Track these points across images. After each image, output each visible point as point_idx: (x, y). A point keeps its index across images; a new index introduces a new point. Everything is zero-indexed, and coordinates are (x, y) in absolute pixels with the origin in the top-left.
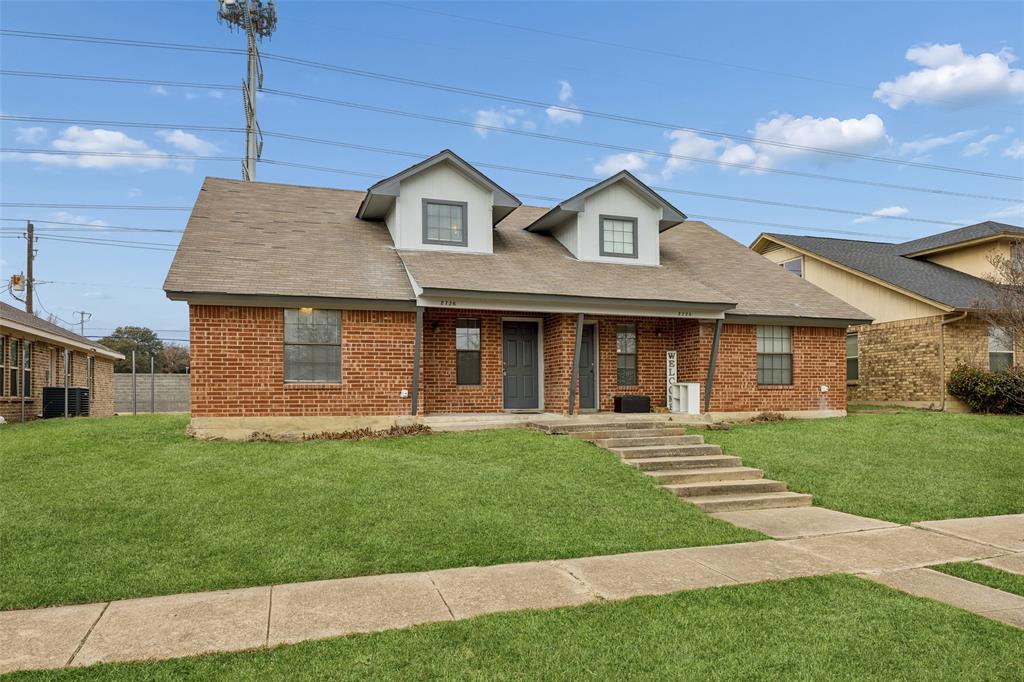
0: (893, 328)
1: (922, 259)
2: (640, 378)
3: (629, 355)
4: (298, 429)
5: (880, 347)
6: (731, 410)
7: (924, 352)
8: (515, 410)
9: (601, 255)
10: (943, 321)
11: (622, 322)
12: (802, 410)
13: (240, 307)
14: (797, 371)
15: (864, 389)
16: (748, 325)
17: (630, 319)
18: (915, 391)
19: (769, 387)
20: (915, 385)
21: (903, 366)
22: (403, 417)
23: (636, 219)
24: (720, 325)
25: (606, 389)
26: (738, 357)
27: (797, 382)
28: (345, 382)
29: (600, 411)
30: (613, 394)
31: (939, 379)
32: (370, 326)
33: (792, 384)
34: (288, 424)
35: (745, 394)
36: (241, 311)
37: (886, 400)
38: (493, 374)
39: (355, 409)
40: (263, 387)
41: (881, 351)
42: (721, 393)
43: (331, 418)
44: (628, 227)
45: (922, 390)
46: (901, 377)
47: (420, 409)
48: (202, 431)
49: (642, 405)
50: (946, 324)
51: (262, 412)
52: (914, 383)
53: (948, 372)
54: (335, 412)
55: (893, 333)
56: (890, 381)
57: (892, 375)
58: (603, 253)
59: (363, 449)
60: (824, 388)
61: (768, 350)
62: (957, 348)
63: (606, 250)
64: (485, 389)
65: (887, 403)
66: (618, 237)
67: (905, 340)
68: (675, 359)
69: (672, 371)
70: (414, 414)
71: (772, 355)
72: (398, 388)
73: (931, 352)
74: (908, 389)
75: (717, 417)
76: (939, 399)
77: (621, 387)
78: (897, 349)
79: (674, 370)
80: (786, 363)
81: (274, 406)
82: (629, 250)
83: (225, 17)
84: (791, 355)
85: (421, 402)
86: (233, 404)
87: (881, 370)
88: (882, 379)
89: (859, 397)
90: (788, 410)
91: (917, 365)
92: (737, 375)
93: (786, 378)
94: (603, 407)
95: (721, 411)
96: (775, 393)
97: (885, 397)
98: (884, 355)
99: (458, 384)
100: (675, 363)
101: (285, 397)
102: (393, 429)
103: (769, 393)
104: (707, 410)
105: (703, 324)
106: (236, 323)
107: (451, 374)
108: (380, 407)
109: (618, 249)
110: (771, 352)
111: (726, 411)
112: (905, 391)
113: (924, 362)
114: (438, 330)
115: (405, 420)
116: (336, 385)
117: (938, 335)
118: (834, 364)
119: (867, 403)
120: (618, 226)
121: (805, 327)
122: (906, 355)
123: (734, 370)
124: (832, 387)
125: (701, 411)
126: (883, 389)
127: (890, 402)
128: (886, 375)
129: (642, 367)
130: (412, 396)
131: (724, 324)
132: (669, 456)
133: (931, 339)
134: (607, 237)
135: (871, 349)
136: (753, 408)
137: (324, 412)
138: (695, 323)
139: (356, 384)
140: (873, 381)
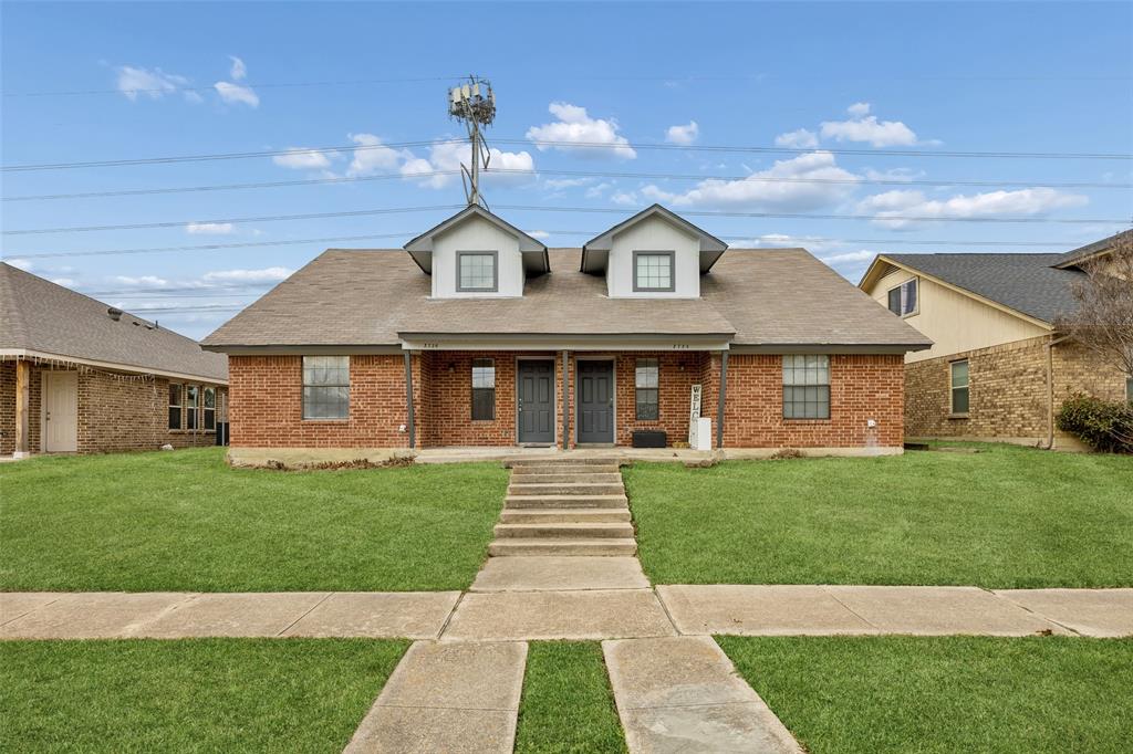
0: (1001, 352)
1: (1073, 269)
2: (661, 412)
3: (652, 389)
4: (312, 458)
5: (989, 374)
6: (749, 447)
7: (1033, 380)
8: (529, 444)
9: (634, 291)
10: (1051, 342)
11: (641, 357)
12: (841, 446)
13: (267, 357)
14: (835, 403)
15: (974, 423)
16: (772, 356)
17: (650, 354)
18: (1023, 426)
19: (798, 422)
20: (1024, 418)
21: (1012, 396)
22: (401, 450)
23: (674, 252)
24: (725, 357)
25: (621, 424)
26: (759, 391)
27: (836, 416)
28: (351, 418)
29: (617, 445)
30: (631, 429)
31: (1047, 411)
32: (374, 369)
33: (830, 418)
34: (304, 455)
35: (768, 430)
36: (268, 359)
37: (995, 435)
38: (507, 410)
39: (360, 442)
40: (284, 423)
41: (991, 379)
42: (735, 429)
43: (340, 449)
44: (666, 261)
45: (1030, 424)
46: (1009, 409)
47: (418, 442)
48: (238, 459)
49: (660, 441)
50: (1056, 345)
51: (284, 444)
52: (1022, 416)
53: (1058, 403)
54: (343, 445)
55: (1001, 358)
56: (997, 414)
57: (1001, 407)
58: (636, 289)
59: (366, 478)
60: (871, 423)
61: (799, 380)
62: (1073, 374)
63: (640, 286)
64: (498, 424)
65: (995, 439)
66: (654, 272)
67: (1014, 365)
68: (700, 393)
69: (696, 405)
70: (412, 446)
71: (805, 387)
72: (397, 423)
73: (1040, 379)
74: (1016, 423)
75: (730, 453)
76: (1046, 436)
77: (639, 423)
78: (1005, 377)
79: (698, 404)
80: (823, 395)
81: (293, 439)
82: (666, 283)
83: (456, 113)
84: (829, 386)
85: (418, 436)
86: (260, 437)
87: (990, 401)
88: (991, 411)
89: (969, 432)
90: (823, 446)
91: (1025, 395)
92: (756, 409)
93: (823, 413)
94: (620, 442)
95: (737, 447)
96: (807, 428)
97: (994, 432)
98: (993, 384)
99: (473, 419)
100: (699, 398)
101: (302, 432)
102: (391, 460)
103: (798, 428)
104: (719, 446)
105: (716, 356)
106: (262, 369)
107: (466, 410)
108: (382, 440)
109: (654, 284)
110: (803, 383)
111: (742, 447)
112: (1013, 426)
113: (1032, 391)
114: (452, 370)
115: (403, 451)
116: (344, 421)
117: (1044, 360)
118: (887, 396)
119: (976, 439)
120: (654, 261)
121: (847, 356)
122: (1014, 383)
123: (753, 403)
124: (883, 421)
125: (712, 447)
126: (992, 423)
127: (1000, 439)
128: (995, 406)
129: (664, 402)
130: (410, 431)
131: (730, 356)
132: (561, 494)
133: (1039, 363)
134: (641, 272)
135: (981, 376)
136: (777, 444)
137: (334, 444)
138: (706, 356)
139: (361, 420)
140: (983, 414)
